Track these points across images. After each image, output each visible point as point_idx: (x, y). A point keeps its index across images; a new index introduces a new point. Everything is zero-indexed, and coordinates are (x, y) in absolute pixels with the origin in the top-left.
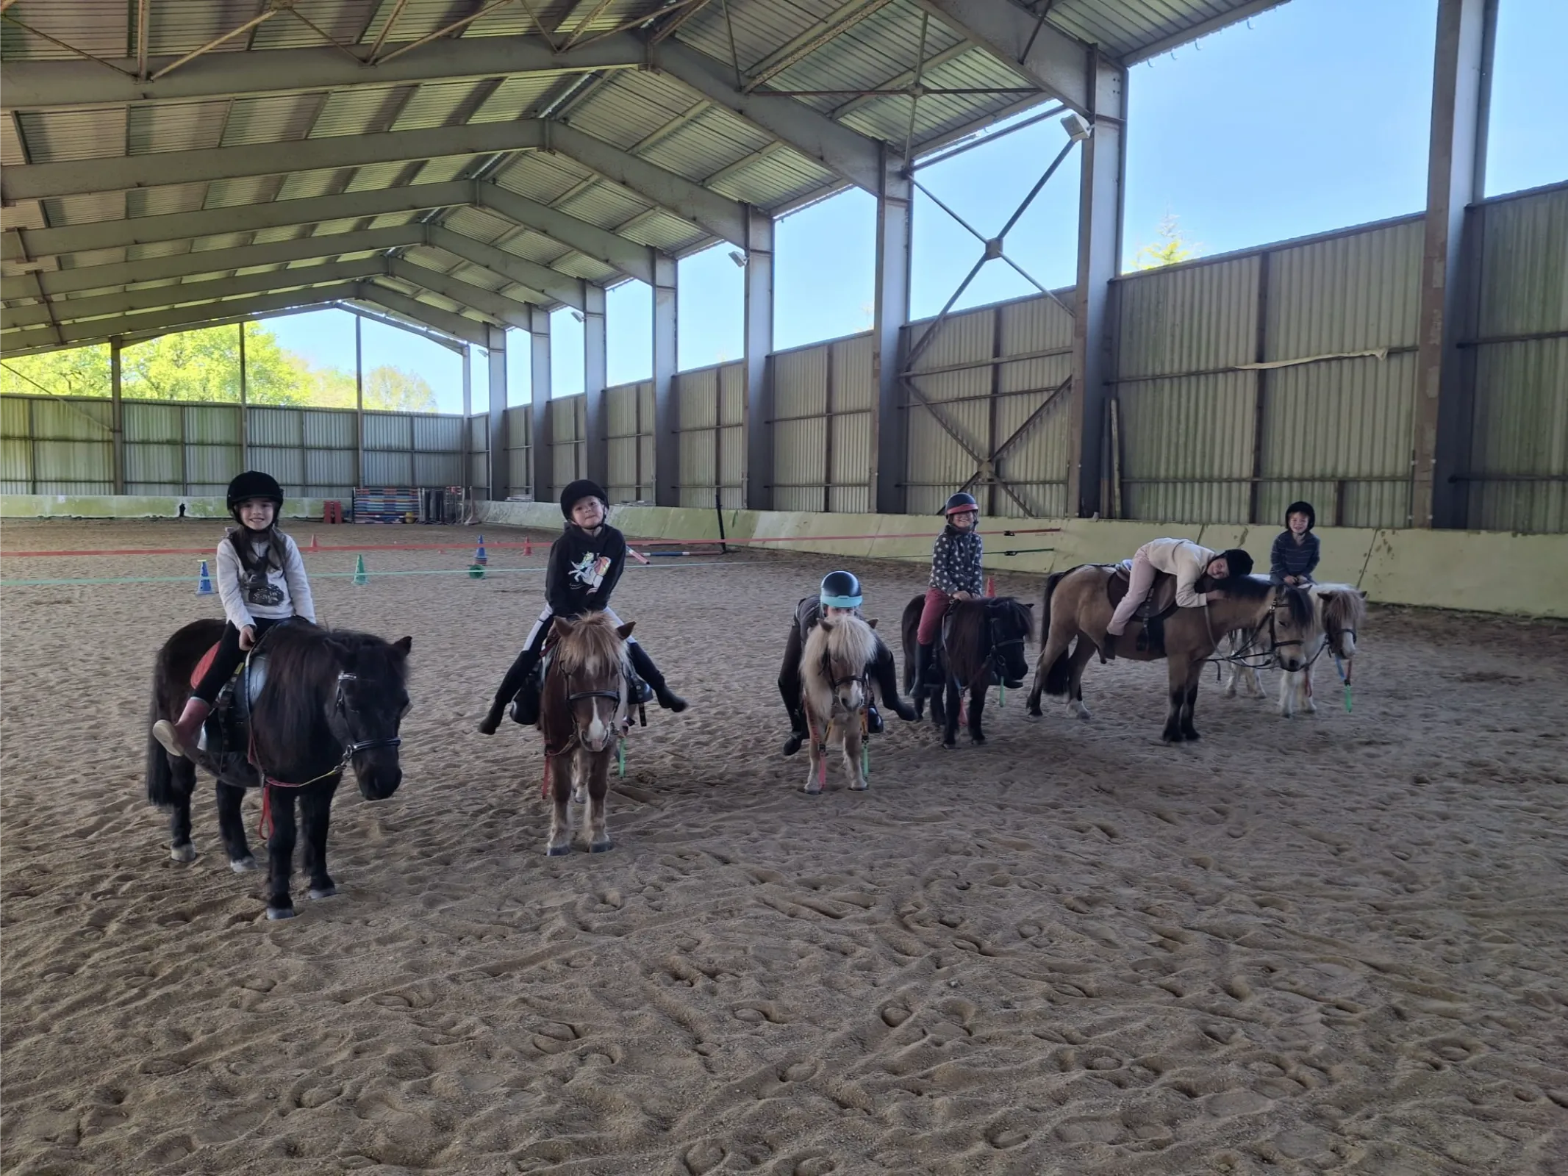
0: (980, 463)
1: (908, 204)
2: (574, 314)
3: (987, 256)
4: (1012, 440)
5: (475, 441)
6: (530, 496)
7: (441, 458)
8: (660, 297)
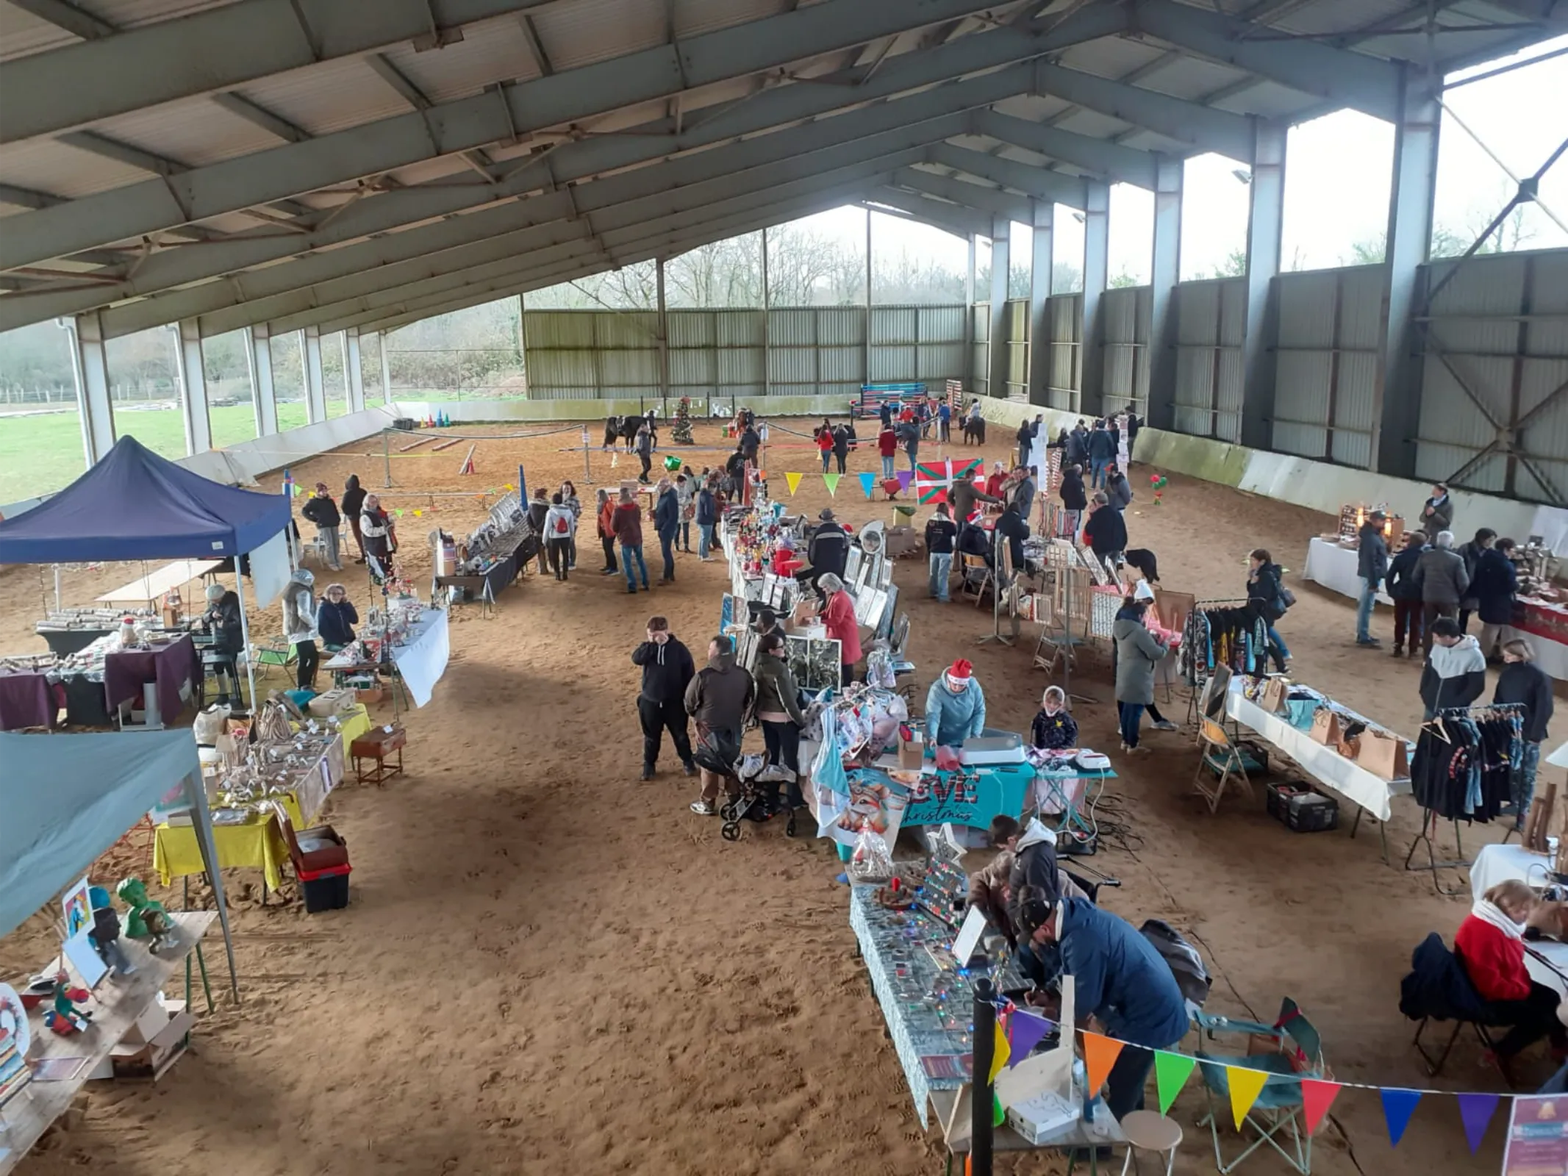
0: (1499, 429)
1: (1434, 127)
2: (1075, 216)
3: (1520, 198)
4: (1539, 409)
5: (977, 331)
6: (1027, 396)
7: (944, 349)
8: (1162, 202)
